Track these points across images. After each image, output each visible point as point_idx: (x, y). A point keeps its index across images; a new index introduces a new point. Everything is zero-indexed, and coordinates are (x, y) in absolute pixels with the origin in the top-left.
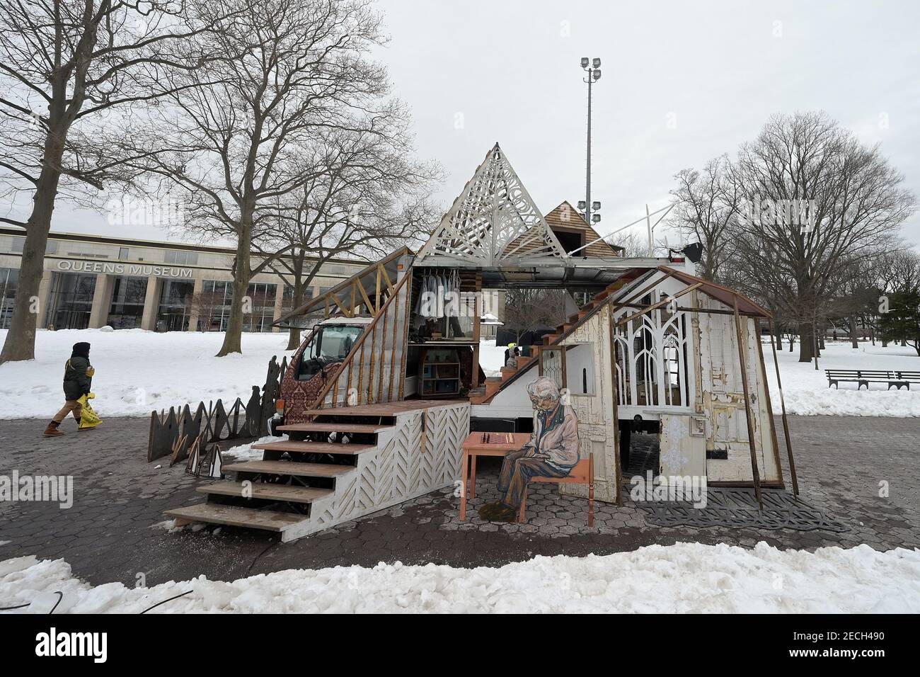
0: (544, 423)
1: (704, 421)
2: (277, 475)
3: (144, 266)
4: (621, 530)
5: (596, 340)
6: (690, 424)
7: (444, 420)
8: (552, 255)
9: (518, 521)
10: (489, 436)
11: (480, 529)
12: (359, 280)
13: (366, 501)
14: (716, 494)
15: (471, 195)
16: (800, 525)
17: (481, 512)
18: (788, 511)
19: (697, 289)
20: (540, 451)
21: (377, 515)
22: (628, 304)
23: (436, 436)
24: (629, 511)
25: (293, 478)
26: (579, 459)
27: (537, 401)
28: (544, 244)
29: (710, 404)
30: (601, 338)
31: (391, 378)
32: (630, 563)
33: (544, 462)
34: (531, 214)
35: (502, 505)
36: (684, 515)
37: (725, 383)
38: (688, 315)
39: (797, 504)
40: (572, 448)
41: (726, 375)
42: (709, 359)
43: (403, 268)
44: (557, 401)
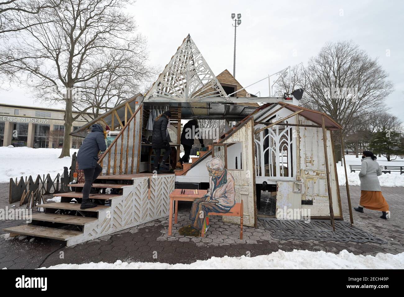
0: (215, 183)
1: (301, 185)
2: (69, 210)
3: (26, 118)
4: (258, 241)
5: (244, 140)
6: (293, 186)
7: (161, 183)
8: (219, 96)
9: (201, 236)
10: (184, 191)
11: (180, 240)
12: (116, 111)
13: (117, 224)
15: (175, 63)
16: (358, 240)
17: (180, 231)
18: (349, 232)
19: (299, 114)
20: (213, 198)
21: (123, 232)
22: (260, 123)
23: (156, 191)
24: (262, 231)
25: (78, 212)
26: (235, 203)
27: (212, 171)
28: (215, 90)
29: (305, 176)
30: (247, 139)
31: (133, 161)
32: (267, 262)
33: (215, 204)
34: (208, 74)
35: (192, 227)
36: (292, 234)
37: (313, 165)
38: (294, 128)
39: (352, 228)
40: (231, 197)
41: (314, 161)
42: (305, 152)
43: (138, 103)
44: (223, 171)
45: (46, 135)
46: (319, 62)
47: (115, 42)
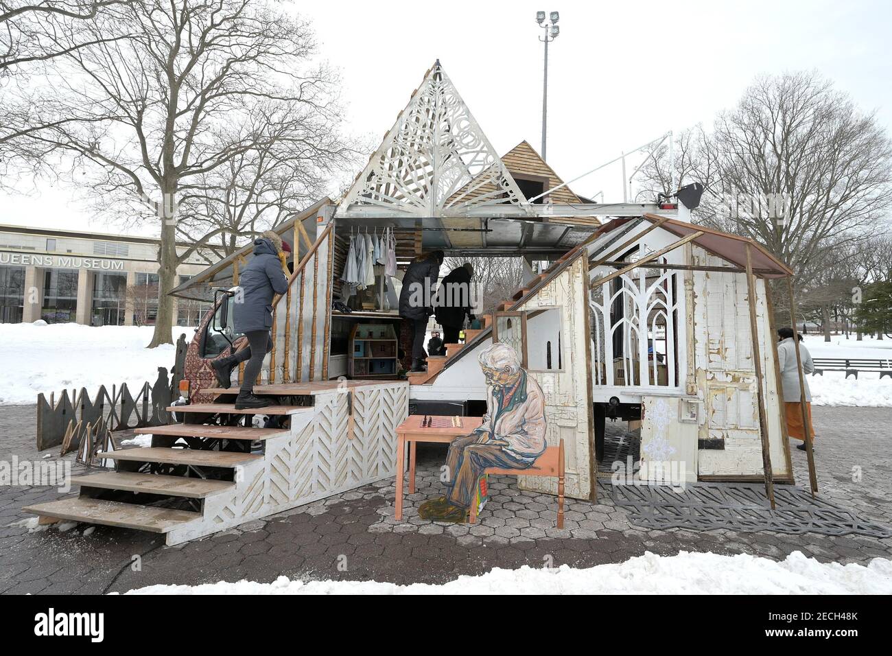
0: (500, 402)
1: (698, 404)
2: (171, 465)
3: (73, 258)
4: (598, 533)
5: (565, 303)
6: (680, 408)
7: (376, 401)
8: (508, 202)
9: (468, 521)
10: (430, 419)
11: (421, 531)
13: (277, 496)
14: (710, 490)
15: (407, 127)
16: (829, 529)
17: (422, 510)
18: (807, 511)
19: (693, 242)
20: (496, 436)
21: (293, 513)
22: (604, 262)
23: (366, 421)
24: (607, 509)
25: (190, 468)
26: (545, 447)
27: (492, 375)
28: (499, 188)
29: (704, 383)
30: (571, 300)
31: (312, 353)
32: (620, 578)
33: (501, 450)
34: (482, 151)
35: (448, 502)
36: (677, 515)
37: (724, 358)
38: (681, 275)
39: (815, 502)
40: (537, 433)
41: (726, 349)
42: (705, 330)
43: (322, 221)
44: (518, 375)
45: (117, 297)
46: (741, 123)
47: (270, 81)
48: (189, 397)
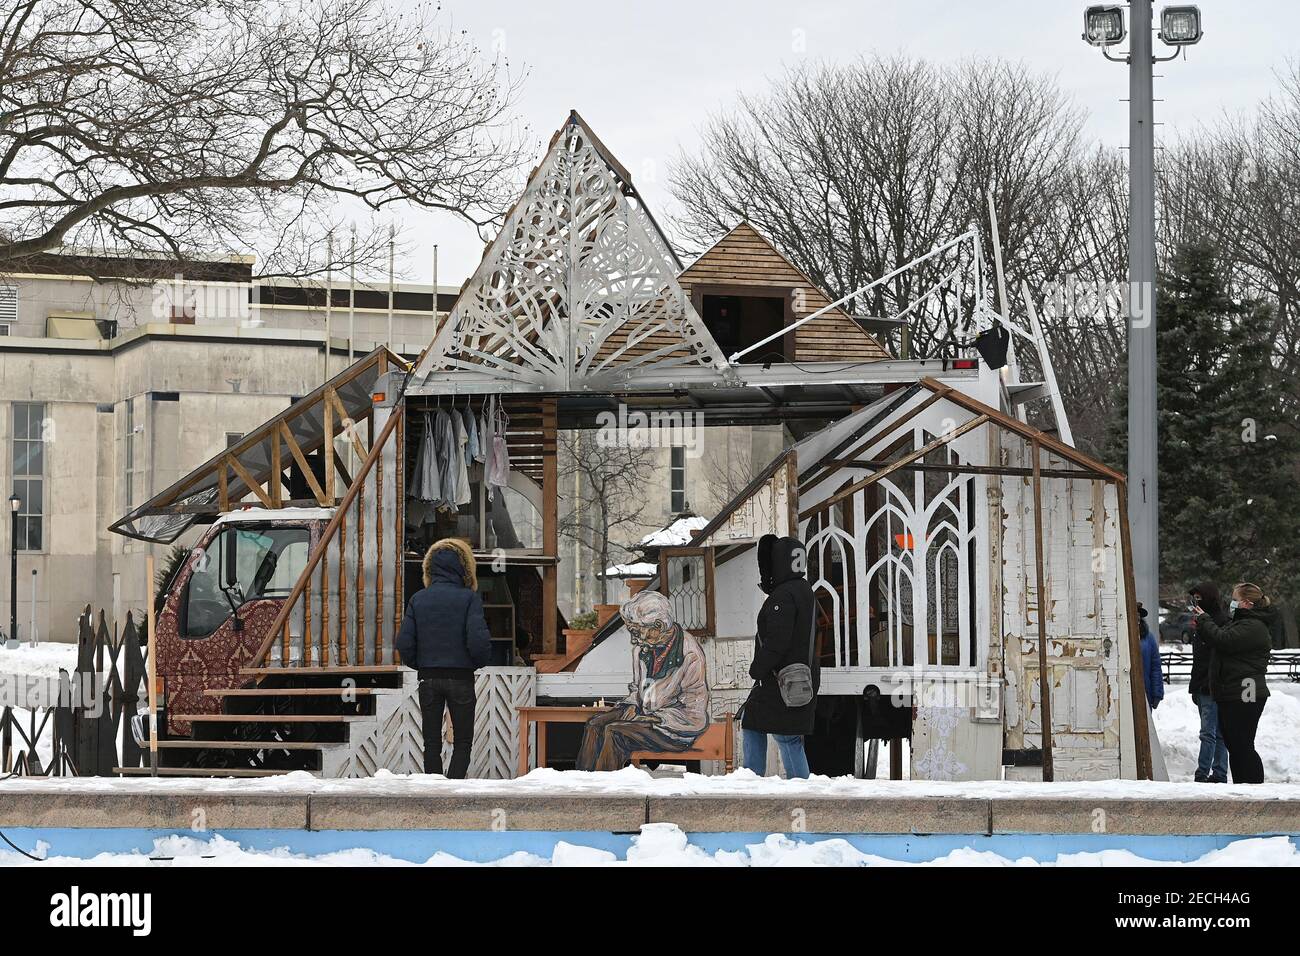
0: (650, 668)
8: (695, 363)
12: (286, 427)
15: (519, 234)
20: (645, 711)
26: (708, 722)
27: (639, 632)
28: (678, 339)
29: (1018, 660)
31: (378, 623)
33: (651, 728)
37: (1050, 617)
38: (982, 482)
40: (697, 704)
41: (1054, 602)
42: (1020, 571)
43: (384, 400)
44: (672, 630)
48: (165, 706)
